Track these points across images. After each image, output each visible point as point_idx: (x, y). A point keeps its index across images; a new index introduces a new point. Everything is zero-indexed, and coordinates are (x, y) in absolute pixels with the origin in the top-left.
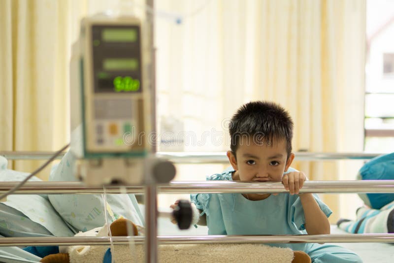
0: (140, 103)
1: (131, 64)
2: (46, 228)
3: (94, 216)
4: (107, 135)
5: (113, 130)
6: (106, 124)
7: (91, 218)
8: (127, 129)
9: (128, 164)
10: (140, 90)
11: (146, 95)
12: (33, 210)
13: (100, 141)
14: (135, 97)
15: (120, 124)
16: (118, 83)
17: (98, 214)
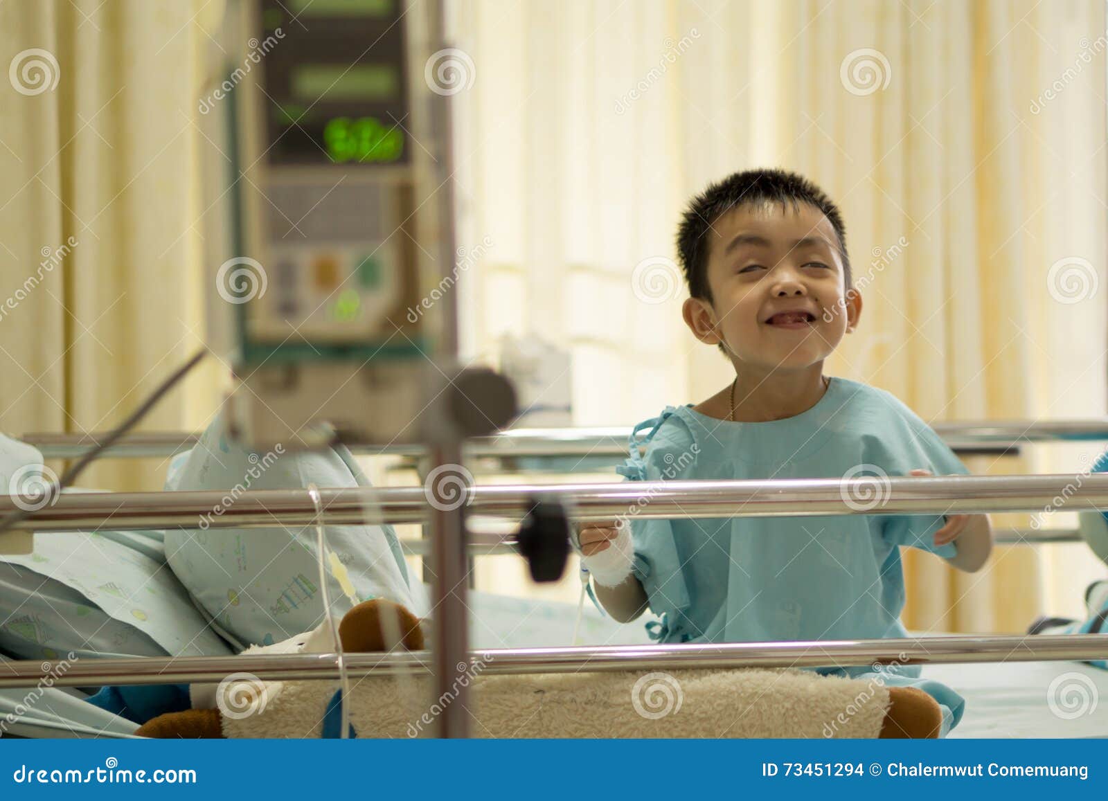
0: (406, 196)
1: (374, 82)
2: (153, 637)
3: (296, 600)
4: (306, 291)
5: (326, 277)
6: (305, 258)
7: (287, 603)
8: (368, 275)
9: (373, 382)
10: (404, 157)
11: (422, 172)
12: (111, 587)
13: (288, 308)
14: (388, 179)
15: (346, 258)
16: (339, 137)
17: (310, 596)
